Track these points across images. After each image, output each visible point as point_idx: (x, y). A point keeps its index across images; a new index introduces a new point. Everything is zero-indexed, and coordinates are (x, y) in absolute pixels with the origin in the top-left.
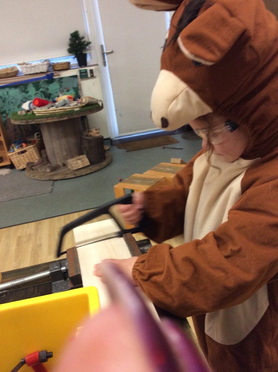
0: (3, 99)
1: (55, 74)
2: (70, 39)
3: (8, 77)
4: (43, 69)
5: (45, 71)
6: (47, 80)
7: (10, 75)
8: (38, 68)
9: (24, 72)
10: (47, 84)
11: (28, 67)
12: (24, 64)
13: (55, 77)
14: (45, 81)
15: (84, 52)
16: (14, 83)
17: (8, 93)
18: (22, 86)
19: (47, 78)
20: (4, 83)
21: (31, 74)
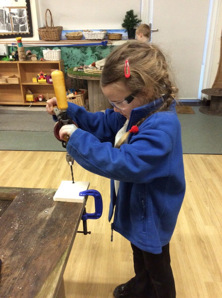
0: (68, 55)
1: (109, 42)
2: (126, 16)
3: (75, 40)
4: (100, 37)
5: (102, 39)
6: (102, 46)
7: (76, 38)
8: (97, 36)
9: (86, 38)
10: (101, 49)
11: (90, 34)
12: (87, 31)
13: (108, 45)
14: (100, 46)
15: (134, 28)
16: (78, 45)
17: (72, 51)
18: (83, 48)
19: (102, 45)
20: (70, 44)
21: (91, 40)
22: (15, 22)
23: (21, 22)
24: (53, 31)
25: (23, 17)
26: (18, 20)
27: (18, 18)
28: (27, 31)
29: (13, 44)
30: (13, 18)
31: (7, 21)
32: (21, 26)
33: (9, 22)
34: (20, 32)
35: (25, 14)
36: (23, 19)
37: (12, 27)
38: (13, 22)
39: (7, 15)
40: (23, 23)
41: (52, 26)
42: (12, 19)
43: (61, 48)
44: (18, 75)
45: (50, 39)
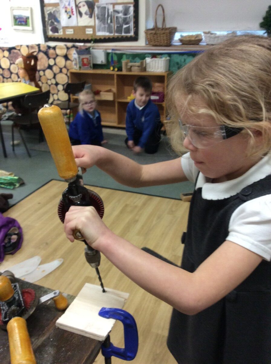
2: (267, 12)
7: (192, 43)
9: (207, 42)
11: (211, 37)
12: (209, 33)
22: (118, 22)
23: (126, 21)
24: (164, 33)
25: (128, 16)
26: (123, 19)
27: (123, 16)
28: (132, 34)
29: (113, 50)
30: (117, 17)
31: (109, 21)
32: (125, 26)
33: (111, 22)
34: (123, 34)
35: (131, 12)
36: (128, 19)
37: (114, 28)
38: (116, 21)
39: (110, 13)
40: (127, 24)
41: (164, 27)
42: (115, 19)
43: (172, 55)
44: (114, 89)
45: (158, 44)
